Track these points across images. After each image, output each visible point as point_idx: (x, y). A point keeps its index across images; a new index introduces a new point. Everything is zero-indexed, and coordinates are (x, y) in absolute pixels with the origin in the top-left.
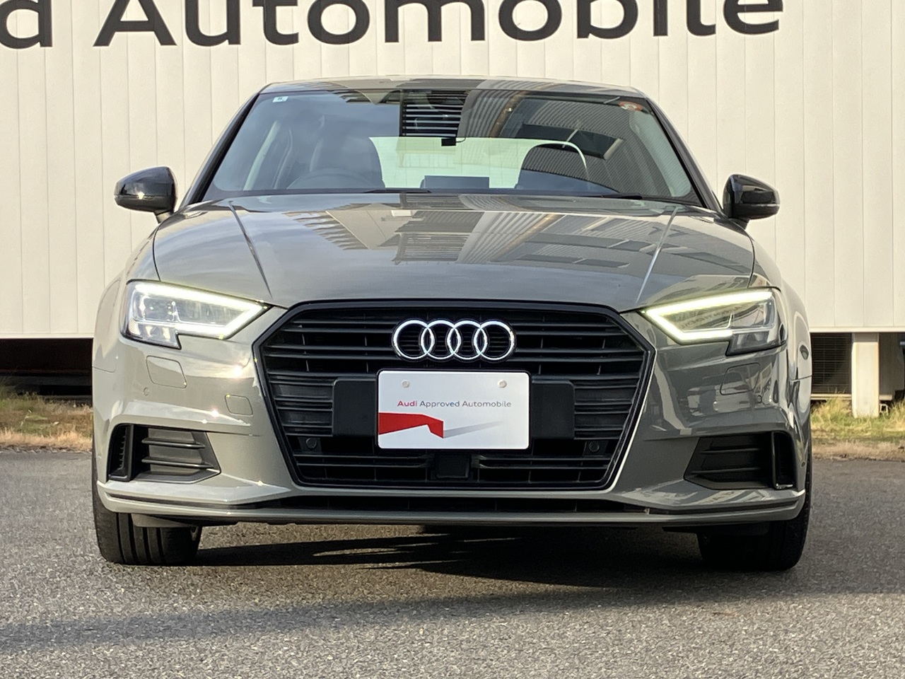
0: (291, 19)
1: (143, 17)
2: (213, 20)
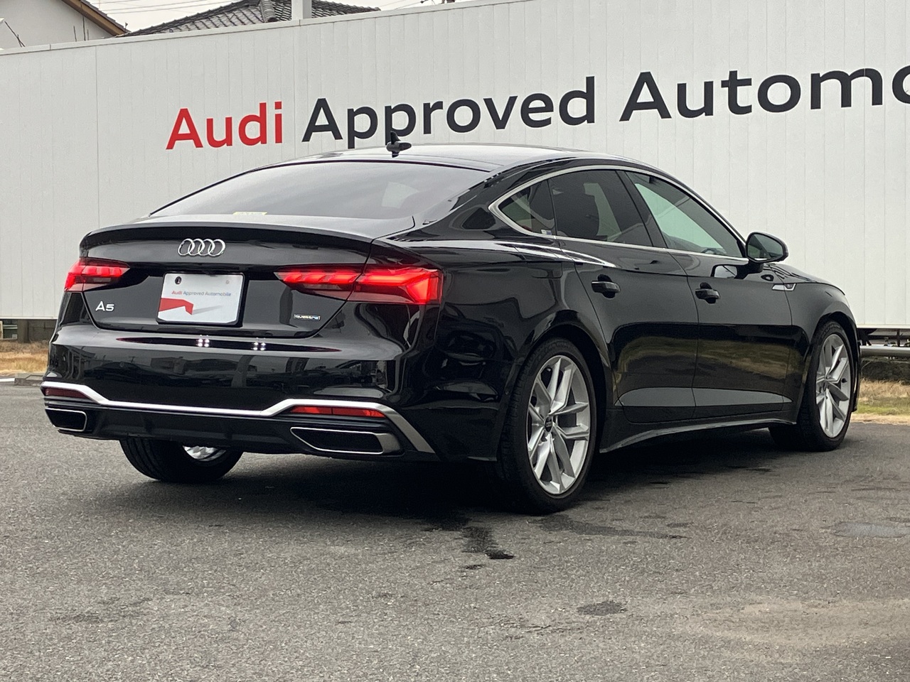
0: (747, 96)
1: (652, 100)
2: (695, 100)
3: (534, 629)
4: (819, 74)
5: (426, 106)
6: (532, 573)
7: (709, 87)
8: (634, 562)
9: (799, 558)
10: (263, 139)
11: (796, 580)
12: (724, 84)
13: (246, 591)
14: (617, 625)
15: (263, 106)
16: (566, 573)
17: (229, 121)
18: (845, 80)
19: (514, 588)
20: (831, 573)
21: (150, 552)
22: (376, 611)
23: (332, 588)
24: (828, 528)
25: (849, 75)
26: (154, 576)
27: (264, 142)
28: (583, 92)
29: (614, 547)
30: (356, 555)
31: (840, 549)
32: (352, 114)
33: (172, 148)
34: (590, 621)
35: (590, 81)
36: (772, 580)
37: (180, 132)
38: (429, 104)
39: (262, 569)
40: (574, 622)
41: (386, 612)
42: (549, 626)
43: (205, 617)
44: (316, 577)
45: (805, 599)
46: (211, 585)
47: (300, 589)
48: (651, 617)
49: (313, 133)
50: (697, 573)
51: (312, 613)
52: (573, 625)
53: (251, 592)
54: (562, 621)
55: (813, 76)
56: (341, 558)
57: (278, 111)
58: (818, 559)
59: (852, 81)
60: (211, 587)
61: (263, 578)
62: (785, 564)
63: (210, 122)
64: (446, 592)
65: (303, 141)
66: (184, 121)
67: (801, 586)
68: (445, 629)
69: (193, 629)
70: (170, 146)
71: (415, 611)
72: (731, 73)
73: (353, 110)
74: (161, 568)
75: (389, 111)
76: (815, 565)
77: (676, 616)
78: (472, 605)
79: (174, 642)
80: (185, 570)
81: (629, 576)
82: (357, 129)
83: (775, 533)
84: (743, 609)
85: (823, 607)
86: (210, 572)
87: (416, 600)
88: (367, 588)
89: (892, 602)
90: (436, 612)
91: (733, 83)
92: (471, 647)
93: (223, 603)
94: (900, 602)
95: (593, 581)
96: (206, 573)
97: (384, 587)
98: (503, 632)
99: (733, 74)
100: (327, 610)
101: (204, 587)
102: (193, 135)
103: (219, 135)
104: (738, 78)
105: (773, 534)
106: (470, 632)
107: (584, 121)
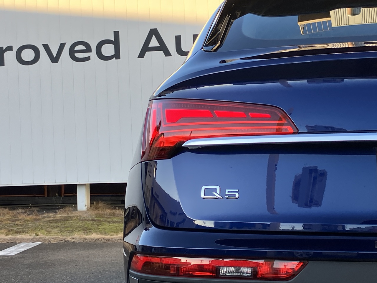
1: (158, 45)
28: (112, 41)
35: (116, 34)
107: (114, 58)
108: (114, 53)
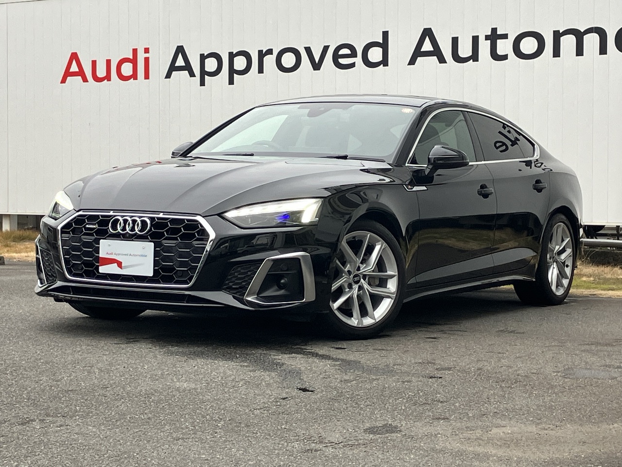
0: (504, 47)
1: (431, 48)
2: (465, 50)
3: (329, 444)
4: (559, 31)
5: (260, 52)
6: (331, 403)
7: (475, 39)
8: (409, 395)
9: (535, 394)
10: (134, 76)
11: (532, 410)
12: (487, 38)
13: (109, 415)
14: (393, 441)
15: (135, 51)
16: (357, 403)
17: (108, 62)
18: (579, 36)
19: (316, 414)
20: (559, 405)
21: (36, 386)
22: (209, 430)
23: (176, 413)
24: (559, 372)
25: (582, 31)
26: (38, 403)
27: (136, 78)
28: (380, 43)
29: (394, 384)
30: (195, 389)
31: (567, 388)
32: (203, 58)
33: (65, 83)
34: (373, 438)
35: (385, 34)
36: (514, 410)
37: (72, 70)
38: (262, 51)
39: (122, 399)
40: (361, 439)
41: (216, 431)
42: (341, 442)
43: (76, 434)
44: (163, 405)
45: (538, 424)
46: (82, 410)
47: (151, 414)
48: (420, 436)
49: (173, 72)
50: (457, 404)
51: (159, 431)
52: (360, 441)
53: (113, 416)
54: (352, 439)
55: (554, 31)
56: (184, 390)
57: (147, 55)
58: (550, 394)
59: (584, 36)
60: (82, 412)
61: (123, 406)
62: (525, 398)
63: (94, 63)
64: (263, 417)
65: (166, 78)
66: (74, 62)
67: (535, 415)
68: (261, 444)
69: (66, 443)
70: (63, 81)
71: (239, 431)
72: (493, 29)
73: (204, 54)
74: (44, 398)
75: (232, 56)
76: (547, 399)
77: (440, 435)
78: (283, 427)
79: (50, 452)
80: (63, 399)
81: (405, 406)
82: (206, 69)
83: (518, 375)
84: (490, 431)
85: (552, 430)
86: (82, 401)
87: (240, 423)
88: (202, 413)
89: (605, 426)
90: (255, 432)
91: (494, 37)
92: (280, 457)
93: (90, 423)
94: (611, 427)
95: (377, 409)
96: (79, 401)
97: (216, 413)
98: (306, 446)
99: (494, 30)
100: (171, 430)
101: (77, 412)
102: (81, 73)
103: (101, 72)
104: (498, 33)
105: (517, 377)
106: (280, 446)
107: (380, 65)
108: (381, 59)
